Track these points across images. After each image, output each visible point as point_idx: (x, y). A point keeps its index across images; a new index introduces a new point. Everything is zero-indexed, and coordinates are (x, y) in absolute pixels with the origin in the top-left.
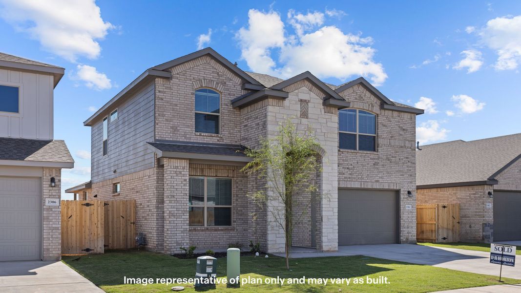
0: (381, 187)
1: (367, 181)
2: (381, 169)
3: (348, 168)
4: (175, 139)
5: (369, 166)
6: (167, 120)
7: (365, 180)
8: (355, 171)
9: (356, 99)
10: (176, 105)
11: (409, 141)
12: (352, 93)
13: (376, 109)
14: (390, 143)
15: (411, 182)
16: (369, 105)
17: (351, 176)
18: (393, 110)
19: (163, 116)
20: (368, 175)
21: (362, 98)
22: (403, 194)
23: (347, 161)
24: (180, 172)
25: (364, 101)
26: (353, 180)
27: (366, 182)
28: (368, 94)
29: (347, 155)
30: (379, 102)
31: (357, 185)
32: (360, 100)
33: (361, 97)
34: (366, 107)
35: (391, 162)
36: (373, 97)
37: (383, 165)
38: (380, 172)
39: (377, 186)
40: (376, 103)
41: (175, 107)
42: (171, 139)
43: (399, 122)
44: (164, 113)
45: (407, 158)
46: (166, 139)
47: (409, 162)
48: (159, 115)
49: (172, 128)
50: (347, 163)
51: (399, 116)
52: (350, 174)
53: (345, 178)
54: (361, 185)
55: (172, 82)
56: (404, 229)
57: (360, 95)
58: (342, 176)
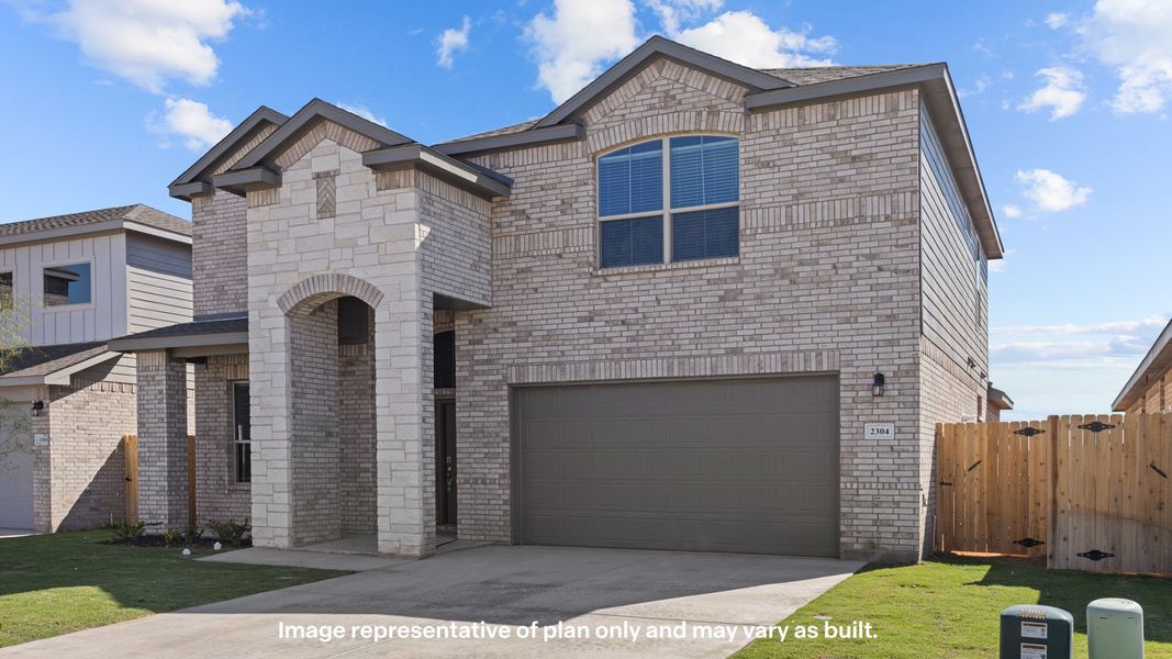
0: (752, 370)
1: (694, 353)
2: (750, 308)
3: (623, 322)
4: (220, 311)
5: (704, 306)
6: (208, 276)
7: (687, 353)
8: (647, 327)
9: (652, 107)
10: (222, 243)
11: (880, 194)
12: (638, 94)
13: (730, 120)
14: (789, 217)
15: (891, 343)
16: (699, 114)
17: (634, 344)
18: (800, 104)
19: (203, 268)
20: (698, 336)
21: (674, 97)
22: (852, 387)
23: (619, 300)
24: (153, 377)
25: (679, 108)
26: (642, 355)
27: (689, 357)
28: (696, 80)
29: (619, 284)
30: (738, 93)
31: (653, 369)
32: (666, 108)
33: (668, 97)
34: (687, 124)
35: (793, 282)
36: (714, 85)
37: (759, 297)
38: (746, 321)
39: (734, 367)
40: (728, 99)
41: (219, 248)
42: (215, 312)
43: (831, 137)
44: (205, 263)
45: (872, 257)
46: (209, 313)
47: (880, 269)
48: (197, 270)
49: (216, 289)
50: (621, 306)
51: (832, 118)
52: (633, 339)
53: (614, 351)
54: (670, 368)
55: (215, 198)
56: (856, 510)
57: (666, 92)
58: (602, 346)
